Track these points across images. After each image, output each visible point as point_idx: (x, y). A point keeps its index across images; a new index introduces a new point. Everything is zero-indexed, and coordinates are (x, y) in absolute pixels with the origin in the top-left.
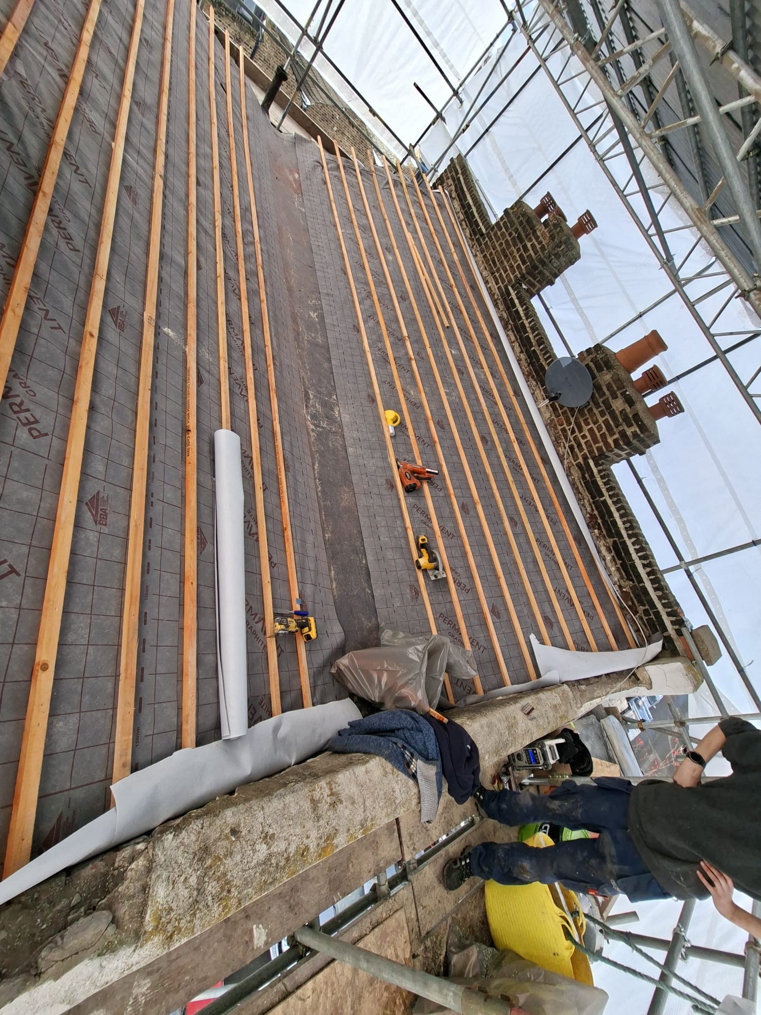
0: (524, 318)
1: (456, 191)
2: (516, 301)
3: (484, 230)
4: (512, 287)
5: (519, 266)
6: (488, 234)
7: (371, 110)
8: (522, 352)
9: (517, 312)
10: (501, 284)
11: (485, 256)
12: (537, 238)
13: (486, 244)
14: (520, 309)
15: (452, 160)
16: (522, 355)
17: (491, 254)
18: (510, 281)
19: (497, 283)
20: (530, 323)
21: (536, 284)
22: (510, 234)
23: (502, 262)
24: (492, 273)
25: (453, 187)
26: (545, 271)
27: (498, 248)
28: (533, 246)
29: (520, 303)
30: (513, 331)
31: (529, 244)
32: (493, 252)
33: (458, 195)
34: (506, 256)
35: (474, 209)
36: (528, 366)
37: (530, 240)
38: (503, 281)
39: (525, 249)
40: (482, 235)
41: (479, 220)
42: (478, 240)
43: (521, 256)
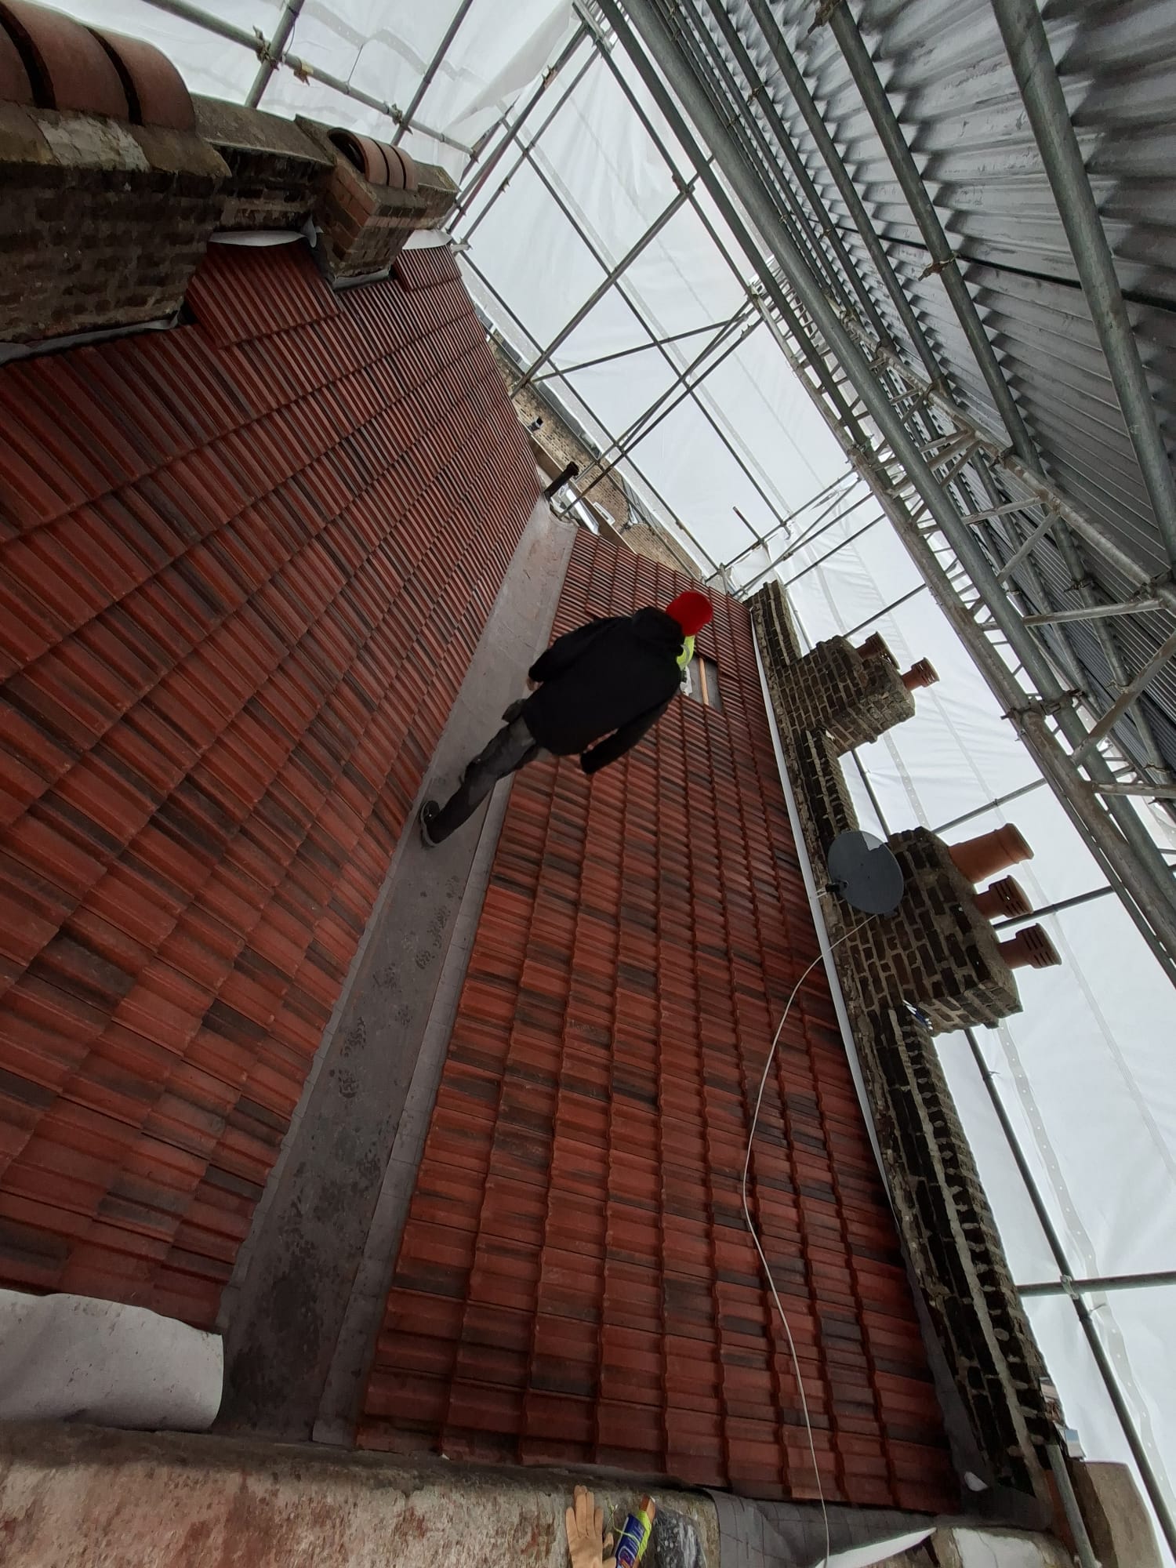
0: (820, 774)
1: (764, 616)
2: (814, 751)
3: (788, 662)
4: (812, 733)
5: (824, 709)
6: (792, 667)
7: (678, 523)
8: (810, 819)
9: (812, 764)
10: (797, 727)
11: (783, 691)
12: (853, 679)
13: (787, 677)
14: (817, 762)
15: (765, 585)
16: (810, 823)
17: (792, 689)
18: (810, 725)
19: (793, 724)
20: (827, 781)
21: (849, 736)
22: (820, 671)
23: (804, 701)
24: (789, 712)
25: (761, 612)
26: (860, 721)
27: (802, 684)
28: (846, 688)
29: (818, 754)
30: (803, 789)
31: (841, 686)
32: (795, 688)
33: (765, 621)
34: (810, 695)
35: (781, 637)
36: (817, 840)
37: (844, 680)
38: (801, 723)
39: (836, 689)
40: (784, 666)
41: (784, 650)
42: (778, 672)
43: (829, 698)
